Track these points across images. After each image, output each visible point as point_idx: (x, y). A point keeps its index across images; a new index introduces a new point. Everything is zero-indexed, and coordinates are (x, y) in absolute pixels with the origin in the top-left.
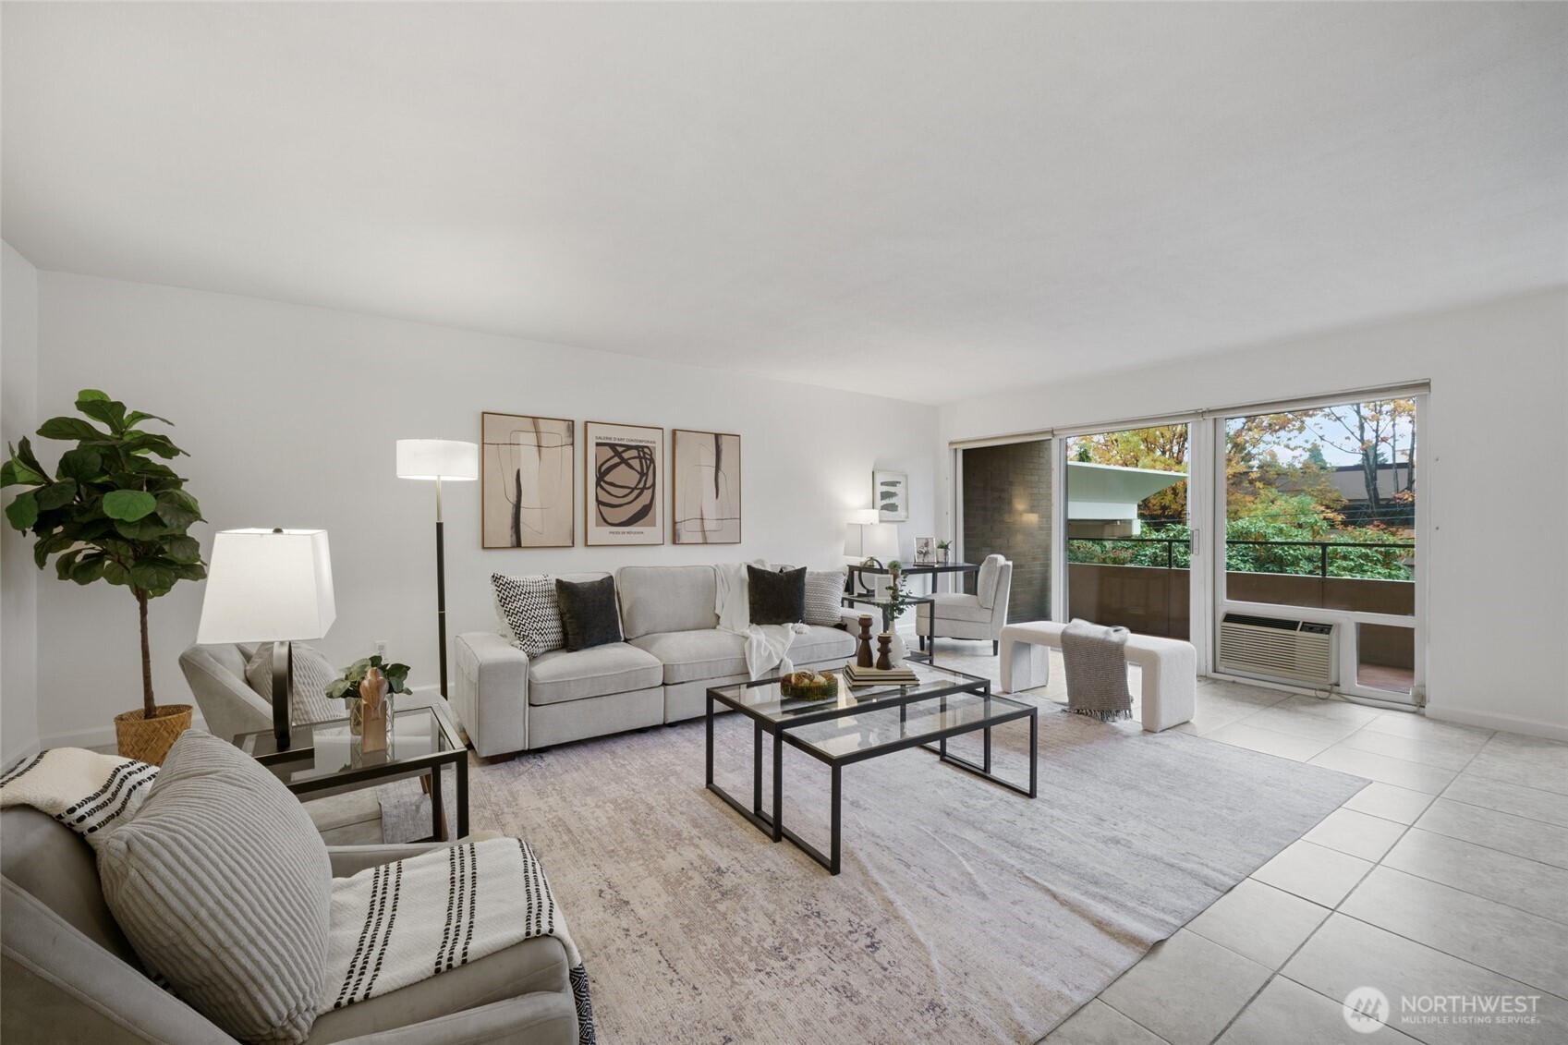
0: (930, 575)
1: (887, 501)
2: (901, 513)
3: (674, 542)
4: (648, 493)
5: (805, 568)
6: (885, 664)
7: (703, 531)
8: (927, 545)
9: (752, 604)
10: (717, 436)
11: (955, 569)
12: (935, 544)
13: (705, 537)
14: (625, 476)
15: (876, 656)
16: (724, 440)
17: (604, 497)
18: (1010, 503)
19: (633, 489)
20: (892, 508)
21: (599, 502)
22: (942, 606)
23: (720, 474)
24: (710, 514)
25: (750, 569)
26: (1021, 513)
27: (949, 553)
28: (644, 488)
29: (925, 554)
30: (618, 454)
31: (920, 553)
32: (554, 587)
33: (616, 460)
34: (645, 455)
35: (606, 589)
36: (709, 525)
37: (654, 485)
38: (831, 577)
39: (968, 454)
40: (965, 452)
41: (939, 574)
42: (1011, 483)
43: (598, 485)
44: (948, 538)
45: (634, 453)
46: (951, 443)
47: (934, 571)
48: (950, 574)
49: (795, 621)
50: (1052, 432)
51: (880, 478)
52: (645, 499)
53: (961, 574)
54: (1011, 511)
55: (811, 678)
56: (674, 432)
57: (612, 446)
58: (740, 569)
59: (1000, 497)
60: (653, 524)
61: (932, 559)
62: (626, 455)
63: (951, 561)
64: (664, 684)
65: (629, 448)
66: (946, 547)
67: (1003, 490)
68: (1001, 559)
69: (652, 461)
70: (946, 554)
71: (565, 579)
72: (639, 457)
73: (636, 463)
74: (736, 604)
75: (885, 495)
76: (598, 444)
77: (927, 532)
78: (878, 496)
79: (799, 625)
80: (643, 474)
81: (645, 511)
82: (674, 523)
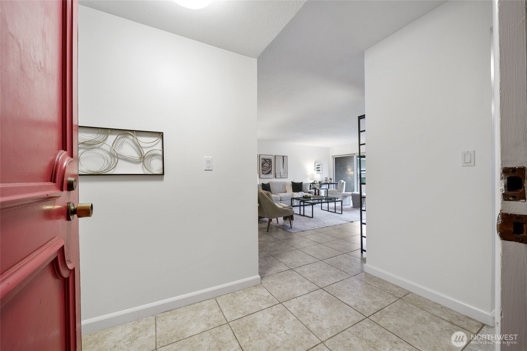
0: (328, 185)
1: (318, 169)
2: (321, 172)
3: (275, 178)
4: (271, 168)
5: (302, 182)
6: (318, 195)
7: (281, 176)
8: (327, 179)
9: (293, 189)
10: (283, 156)
11: (333, 184)
12: (329, 179)
13: (281, 177)
14: (266, 165)
15: (317, 194)
16: (284, 157)
17: (263, 169)
18: (347, 169)
19: (268, 167)
20: (319, 171)
21: (262, 170)
22: (329, 191)
23: (284, 164)
24: (282, 172)
25: (292, 182)
26: (349, 172)
27: (332, 180)
28: (270, 167)
29: (327, 181)
30: (265, 161)
31: (325, 180)
32: (261, 184)
33: (265, 162)
34: (270, 160)
35: (269, 184)
36: (282, 174)
37: (272, 166)
38: (307, 184)
39: (336, 158)
40: (335, 158)
41: (330, 185)
42: (347, 165)
43: (262, 166)
44: (332, 177)
45: (268, 160)
46: (332, 156)
47: (329, 184)
48: (332, 185)
49: (301, 191)
50: (354, 154)
51: (316, 164)
52: (270, 169)
53: (335, 185)
54: (347, 171)
55: (307, 196)
56: (275, 156)
57: (264, 159)
58: (290, 182)
59: (344, 168)
60: (272, 174)
61: (328, 182)
62: (267, 161)
63: (332, 182)
64: (280, 201)
65: (267, 159)
66: (331, 179)
67: (345, 166)
68: (342, 181)
69: (271, 162)
70: (331, 181)
71: (263, 183)
72: (269, 161)
73: (268, 162)
74: (290, 189)
75: (317, 168)
76: (262, 159)
77: (327, 176)
78: (316, 168)
79: (302, 192)
80: (270, 164)
81: (270, 172)
82: (275, 174)
